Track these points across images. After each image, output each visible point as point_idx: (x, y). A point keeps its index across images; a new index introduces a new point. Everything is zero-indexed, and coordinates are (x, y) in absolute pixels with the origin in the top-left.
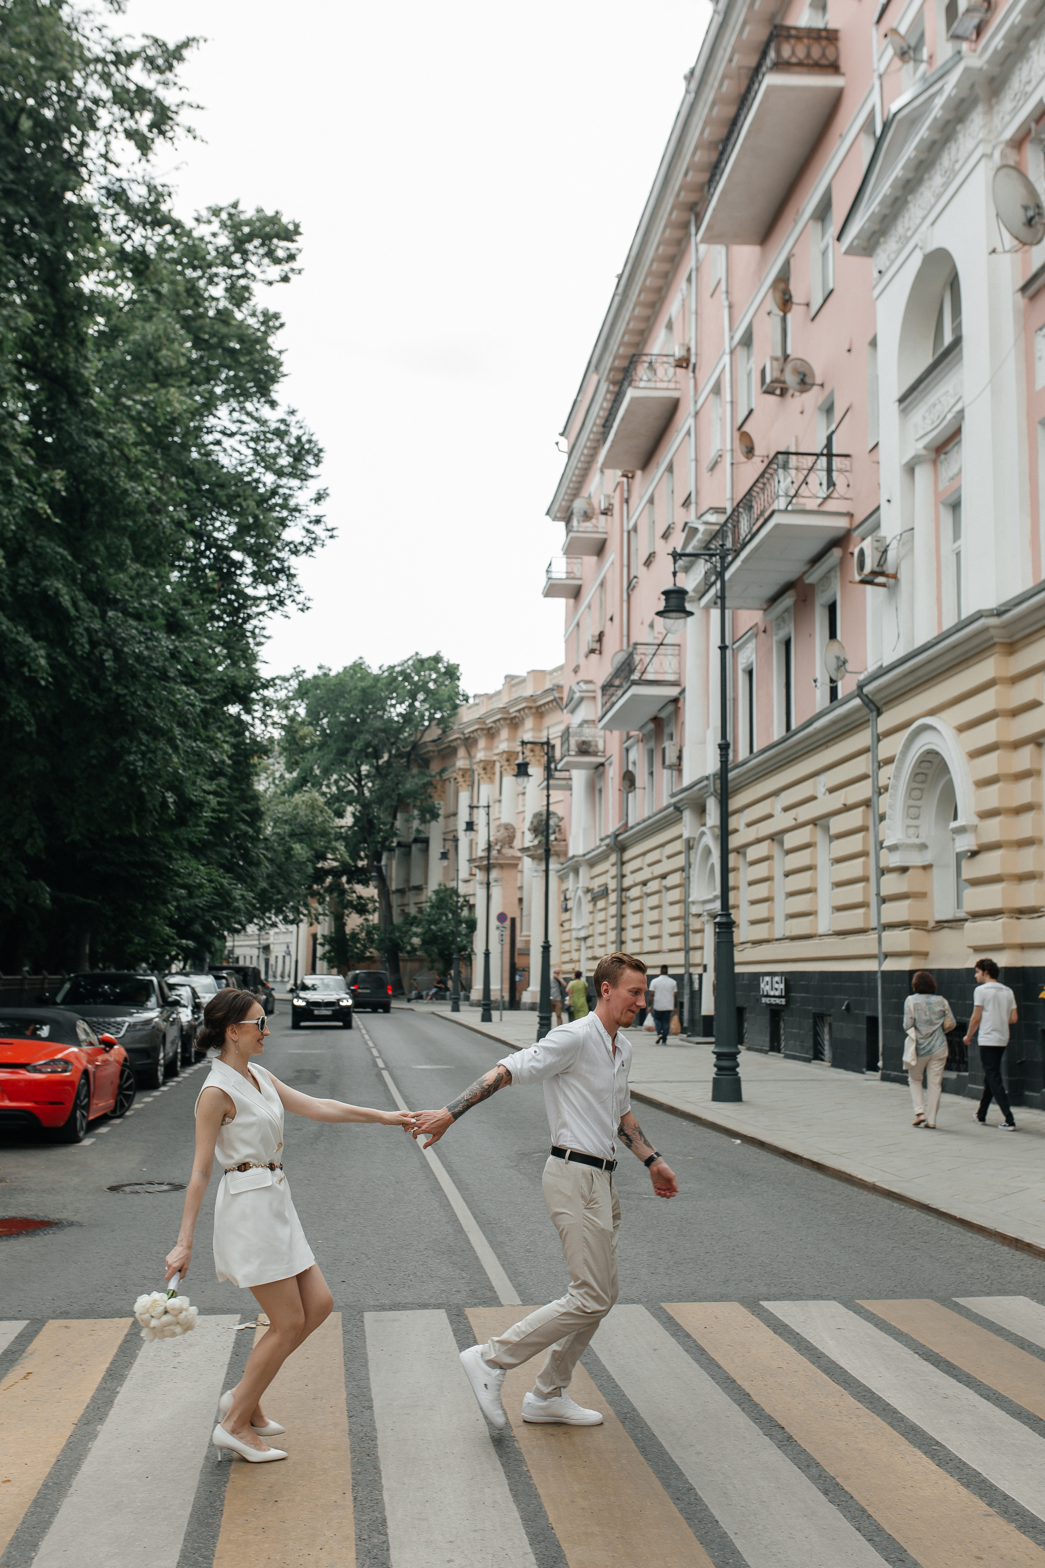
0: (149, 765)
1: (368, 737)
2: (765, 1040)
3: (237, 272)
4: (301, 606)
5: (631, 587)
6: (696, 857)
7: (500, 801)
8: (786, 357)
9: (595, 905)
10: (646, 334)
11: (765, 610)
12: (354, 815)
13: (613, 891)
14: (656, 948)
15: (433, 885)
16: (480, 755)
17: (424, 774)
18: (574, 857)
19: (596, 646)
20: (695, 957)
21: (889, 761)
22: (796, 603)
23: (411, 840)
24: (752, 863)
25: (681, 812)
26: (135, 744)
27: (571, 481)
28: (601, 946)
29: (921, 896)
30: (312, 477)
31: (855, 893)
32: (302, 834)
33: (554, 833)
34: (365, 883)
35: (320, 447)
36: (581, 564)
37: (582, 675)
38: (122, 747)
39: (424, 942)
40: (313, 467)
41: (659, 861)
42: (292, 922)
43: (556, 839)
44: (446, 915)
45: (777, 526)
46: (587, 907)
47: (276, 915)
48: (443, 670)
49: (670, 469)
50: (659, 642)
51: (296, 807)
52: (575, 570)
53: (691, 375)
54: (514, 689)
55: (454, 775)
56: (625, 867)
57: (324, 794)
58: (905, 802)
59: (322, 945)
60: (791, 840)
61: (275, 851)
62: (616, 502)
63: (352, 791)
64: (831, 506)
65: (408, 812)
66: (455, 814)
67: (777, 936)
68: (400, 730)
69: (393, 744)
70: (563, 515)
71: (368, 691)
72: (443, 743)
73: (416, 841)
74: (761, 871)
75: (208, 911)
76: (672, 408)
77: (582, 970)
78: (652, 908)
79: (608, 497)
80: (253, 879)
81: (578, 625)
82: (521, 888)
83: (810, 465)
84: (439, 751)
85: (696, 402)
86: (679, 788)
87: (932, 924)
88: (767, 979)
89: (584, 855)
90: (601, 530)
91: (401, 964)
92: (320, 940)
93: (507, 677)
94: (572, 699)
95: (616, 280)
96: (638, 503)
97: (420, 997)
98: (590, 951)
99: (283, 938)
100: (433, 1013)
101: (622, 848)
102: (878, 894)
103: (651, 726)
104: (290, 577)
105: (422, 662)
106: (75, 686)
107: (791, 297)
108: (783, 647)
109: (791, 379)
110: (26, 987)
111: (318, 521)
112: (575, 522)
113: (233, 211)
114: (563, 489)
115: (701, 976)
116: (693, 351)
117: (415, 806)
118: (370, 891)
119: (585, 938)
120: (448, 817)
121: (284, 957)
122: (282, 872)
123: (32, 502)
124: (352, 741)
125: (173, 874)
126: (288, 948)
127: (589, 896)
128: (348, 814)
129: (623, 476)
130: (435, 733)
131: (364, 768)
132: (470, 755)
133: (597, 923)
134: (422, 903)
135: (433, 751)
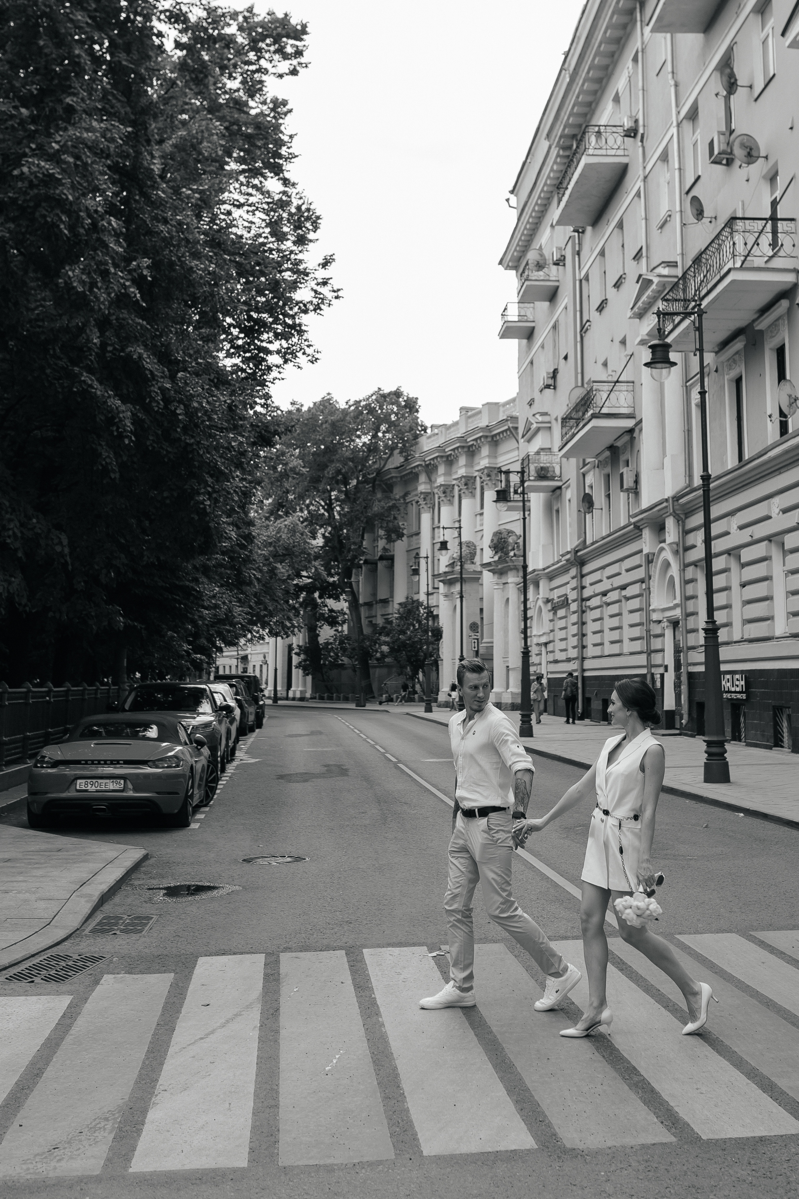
0: (215, 503)
1: (339, 465)
3: (253, 68)
4: (310, 358)
5: (584, 329)
6: (656, 570)
8: (732, 132)
9: (555, 614)
10: (593, 105)
11: (717, 353)
12: (324, 536)
13: (574, 601)
14: (618, 652)
15: (400, 596)
16: (440, 480)
17: (389, 498)
18: (534, 571)
19: (551, 382)
20: (657, 659)
22: (745, 346)
23: (377, 558)
25: (641, 530)
26: (202, 486)
27: (523, 234)
30: (311, 241)
32: (284, 555)
33: (513, 549)
34: (337, 598)
35: (317, 214)
36: (534, 308)
37: (536, 408)
38: (193, 488)
39: (392, 650)
40: (311, 233)
41: (619, 574)
42: (275, 635)
43: (515, 555)
44: (413, 625)
45: (733, 282)
46: (547, 616)
47: (263, 629)
48: (403, 403)
49: (620, 225)
50: (616, 380)
51: (279, 531)
52: (529, 314)
53: (640, 144)
54: (470, 420)
55: (416, 498)
56: (584, 579)
59: (298, 654)
60: (747, 555)
61: (262, 571)
62: (568, 254)
63: (323, 514)
64: (777, 263)
65: (374, 533)
66: (418, 534)
67: (735, 640)
68: (366, 459)
69: (361, 471)
70: (516, 265)
71: (337, 424)
72: (405, 470)
73: (382, 558)
74: (718, 581)
75: (212, 626)
76: (623, 171)
77: (544, 672)
78: (612, 616)
79: (559, 249)
81: (532, 363)
82: (482, 599)
83: (761, 228)
84: (401, 477)
85: (645, 168)
86: (637, 511)
88: (728, 677)
89: (544, 569)
90: (551, 279)
91: (371, 671)
92: (295, 651)
93: (461, 409)
94: (528, 429)
95: (563, 56)
96: (589, 256)
97: (390, 700)
98: (551, 655)
100: (407, 714)
101: (581, 563)
103: (607, 453)
104: (301, 332)
105: (384, 396)
106: (151, 438)
107: (736, 80)
108: (734, 385)
109: (739, 152)
110: (86, 697)
111: (325, 283)
112: (528, 272)
113: (247, 14)
114: (515, 241)
115: (662, 676)
116: (641, 122)
117: (381, 527)
118: (342, 605)
119: (546, 644)
120: (412, 536)
121: (261, 666)
122: (268, 589)
123: (126, 287)
124: (324, 470)
125: (199, 596)
126: (265, 657)
127: (549, 606)
128: (319, 535)
129: (574, 231)
130: (397, 460)
131: (332, 493)
132: (430, 480)
133: (556, 630)
134: (388, 614)
135: (396, 477)
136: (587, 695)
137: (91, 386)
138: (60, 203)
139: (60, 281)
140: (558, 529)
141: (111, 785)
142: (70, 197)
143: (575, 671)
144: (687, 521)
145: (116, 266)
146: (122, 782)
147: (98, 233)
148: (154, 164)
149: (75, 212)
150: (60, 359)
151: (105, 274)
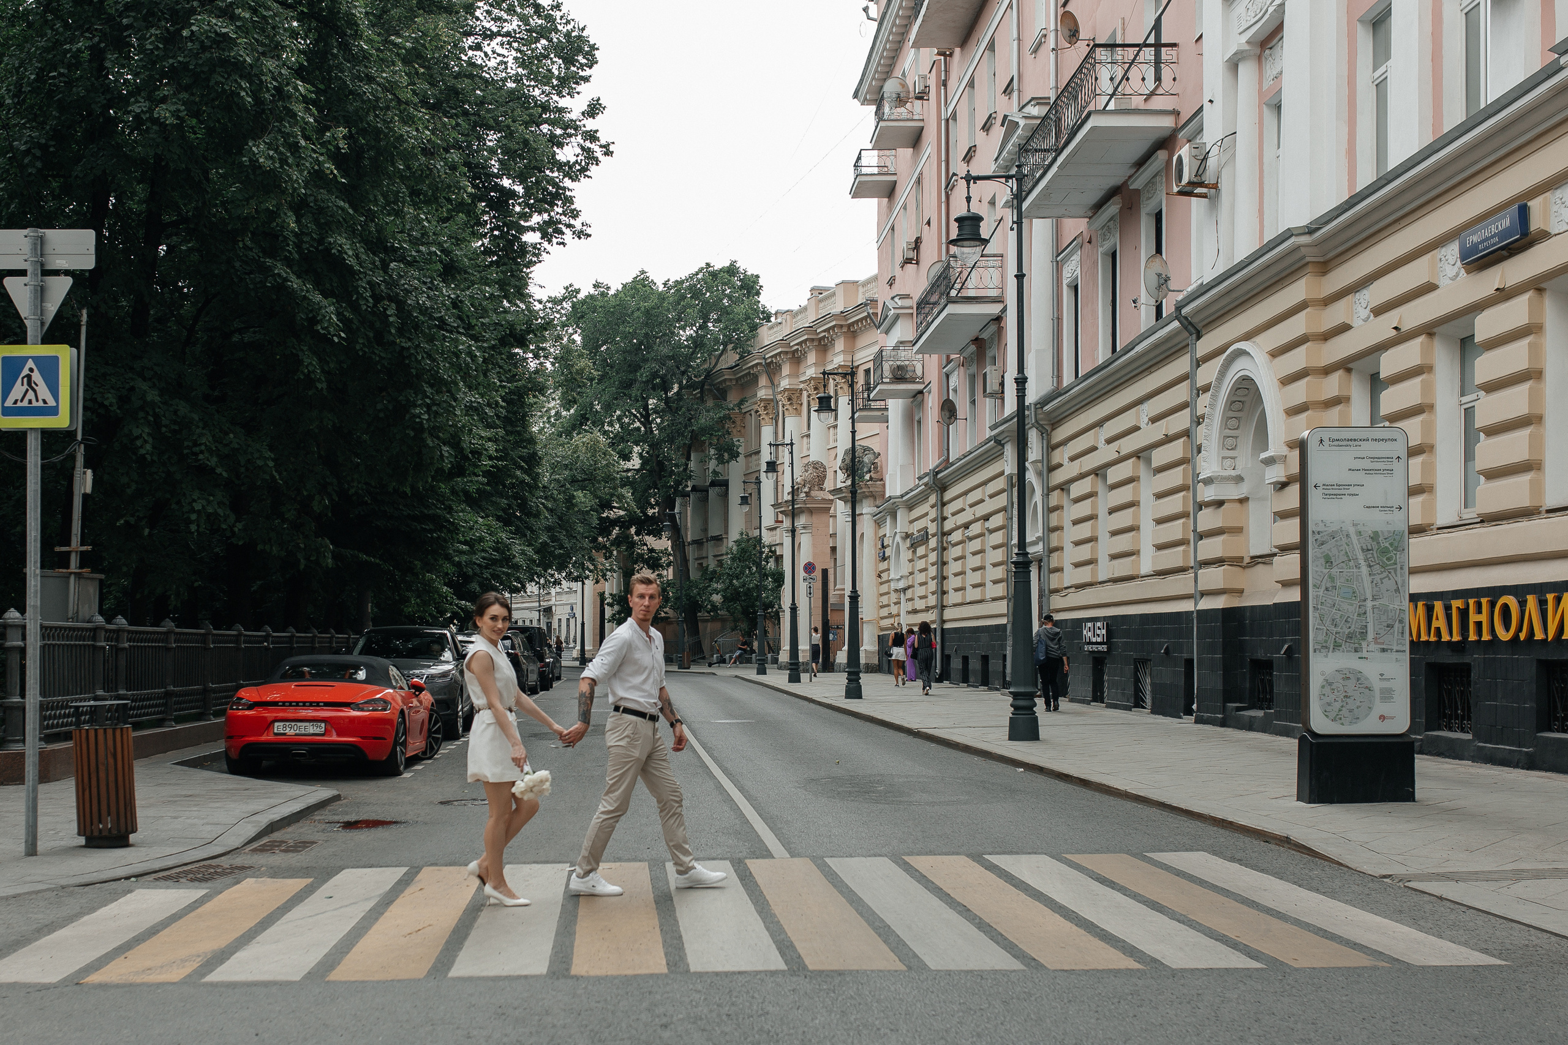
1: (655, 366)
2: (1088, 690)
4: (577, 233)
5: (950, 185)
7: (808, 436)
9: (914, 552)
11: (1090, 218)
12: (641, 455)
13: (933, 536)
14: (979, 598)
15: (734, 535)
16: (785, 383)
17: (720, 407)
18: (890, 498)
19: (912, 254)
21: (1206, 389)
22: (1121, 211)
23: (707, 483)
24: (1077, 501)
25: (1003, 446)
26: (419, 397)
27: (882, 57)
28: (921, 598)
29: (1238, 530)
30: (585, 81)
31: (1175, 531)
32: (584, 480)
33: (869, 471)
34: (657, 534)
35: (592, 43)
36: (895, 156)
37: (898, 289)
38: (408, 400)
39: (726, 600)
40: (586, 69)
41: (982, 501)
42: (576, 580)
43: (871, 479)
44: (750, 568)
45: (1094, 130)
46: (906, 554)
47: (559, 572)
48: (739, 283)
49: (991, 46)
51: (576, 449)
52: (888, 164)
54: (821, 305)
55: (756, 407)
56: (945, 508)
57: (605, 433)
58: (1220, 433)
59: (611, 605)
60: (1113, 475)
61: (555, 500)
62: (932, 82)
63: (638, 429)
64: (1157, 103)
65: (703, 451)
66: (756, 453)
67: (1100, 579)
68: (691, 357)
69: (683, 373)
70: (874, 97)
71: (653, 312)
72: (741, 370)
73: (713, 484)
74: (1083, 509)
78: (974, 554)
79: (924, 77)
80: (532, 531)
81: (893, 228)
82: (833, 535)
83: (1131, 57)
84: (737, 380)
86: (999, 420)
87: (1247, 560)
88: (1090, 625)
89: (902, 496)
90: (916, 117)
91: (700, 625)
92: (609, 600)
93: (813, 289)
94: (887, 316)
96: (957, 86)
97: (723, 661)
98: (910, 603)
99: (565, 599)
100: (736, 676)
101: (943, 488)
102: (1195, 531)
103: (973, 348)
104: (567, 201)
105: (714, 275)
108: (1109, 261)
112: (887, 109)
114: (873, 66)
117: (711, 444)
118: (662, 543)
119: (905, 590)
120: (750, 455)
121: (568, 620)
122: (563, 523)
123: (319, 163)
124: (636, 371)
125: (454, 529)
126: (572, 609)
127: (908, 542)
128: (635, 456)
129: (939, 54)
130: (731, 358)
131: (651, 401)
132: (772, 383)
133: (916, 572)
134: (722, 555)
135: (731, 380)
136: (947, 652)
137: (286, 280)
138: (238, 67)
139: (244, 159)
140: (919, 445)
141: (311, 729)
142: (248, 59)
143: (933, 622)
144: (1054, 433)
145: (307, 138)
146: (323, 725)
147: (284, 101)
148: (356, 7)
149: (256, 75)
150: (251, 249)
151: (295, 148)
